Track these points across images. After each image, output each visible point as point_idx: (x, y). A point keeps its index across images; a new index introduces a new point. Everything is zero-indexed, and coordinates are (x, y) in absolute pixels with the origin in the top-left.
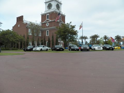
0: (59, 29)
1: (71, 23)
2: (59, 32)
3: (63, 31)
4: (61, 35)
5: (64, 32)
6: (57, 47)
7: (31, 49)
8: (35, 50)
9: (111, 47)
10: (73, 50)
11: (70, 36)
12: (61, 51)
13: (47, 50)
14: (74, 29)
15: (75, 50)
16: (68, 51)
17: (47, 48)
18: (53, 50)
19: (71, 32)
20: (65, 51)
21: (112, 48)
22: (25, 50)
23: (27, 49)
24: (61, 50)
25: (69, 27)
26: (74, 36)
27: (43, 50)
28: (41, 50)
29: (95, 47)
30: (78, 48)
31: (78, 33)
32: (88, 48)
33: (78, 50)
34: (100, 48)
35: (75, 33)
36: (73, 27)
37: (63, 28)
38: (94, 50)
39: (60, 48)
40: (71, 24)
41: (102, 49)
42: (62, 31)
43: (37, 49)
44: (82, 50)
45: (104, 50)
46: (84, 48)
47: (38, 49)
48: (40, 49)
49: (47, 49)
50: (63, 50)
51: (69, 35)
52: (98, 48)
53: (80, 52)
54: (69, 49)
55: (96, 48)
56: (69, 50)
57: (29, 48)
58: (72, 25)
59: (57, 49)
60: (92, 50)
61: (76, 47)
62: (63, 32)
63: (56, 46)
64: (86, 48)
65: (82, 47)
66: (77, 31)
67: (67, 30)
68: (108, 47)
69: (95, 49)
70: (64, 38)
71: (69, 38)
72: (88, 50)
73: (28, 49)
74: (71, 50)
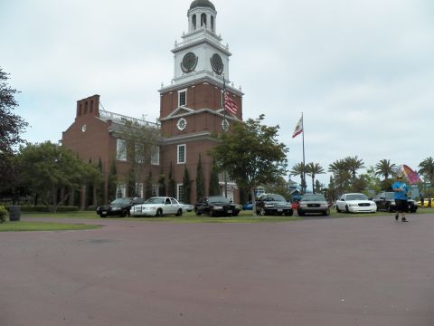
0: (221, 141)
1: (262, 117)
2: (223, 151)
3: (237, 145)
4: (228, 159)
5: (240, 151)
6: (215, 201)
7: (123, 209)
8: (139, 213)
10: (272, 212)
11: (260, 165)
12: (229, 215)
13: (179, 213)
14: (275, 138)
15: (280, 214)
16: (252, 215)
17: (181, 205)
18: (199, 214)
19: (262, 151)
20: (243, 215)
22: (104, 213)
23: (110, 209)
24: (230, 212)
25: (255, 134)
26: (274, 163)
27: (164, 212)
28: (160, 213)
29: (348, 202)
30: (289, 205)
31: (286, 151)
32: (324, 204)
33: (288, 213)
34: (368, 205)
35: (277, 153)
36: (271, 132)
37: (237, 135)
38: (347, 211)
39: (224, 207)
40: (262, 123)
41: (373, 207)
42: (232, 146)
43: (144, 211)
44: (302, 213)
45: (380, 213)
46: (309, 205)
47: (149, 208)
48: (154, 208)
49: (180, 210)
50: (235, 213)
51: (257, 159)
52: (360, 205)
53: (294, 220)
54: (259, 208)
55: (354, 204)
56: (258, 213)
57: (116, 204)
58: (265, 127)
59: (216, 208)
60: (339, 211)
61: (283, 203)
62: (235, 149)
63: (211, 200)
64: (318, 205)
65: (302, 203)
66: (283, 145)
67: (249, 142)
69: (350, 209)
70: (240, 169)
71: (257, 170)
72: (324, 213)
73: (114, 209)
74: (262, 212)
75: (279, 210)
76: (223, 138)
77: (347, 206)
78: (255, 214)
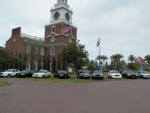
0: (63, 50)
1: (79, 41)
2: (64, 53)
3: (69, 52)
5: (70, 54)
6: (61, 72)
7: (25, 75)
9: (133, 74)
10: (82, 78)
12: (66, 78)
14: (84, 49)
16: (74, 78)
18: (55, 77)
19: (78, 54)
20: (71, 78)
21: (135, 75)
22: (18, 76)
26: (84, 59)
29: (111, 74)
30: (89, 75)
31: (88, 55)
32: (102, 75)
34: (119, 76)
35: (84, 55)
36: (82, 47)
37: (69, 48)
39: (64, 75)
41: (121, 76)
42: (67, 52)
44: (94, 78)
46: (96, 75)
49: (50, 75)
50: (68, 77)
52: (116, 76)
55: (113, 75)
57: (23, 72)
58: (80, 44)
59: (61, 75)
60: (109, 77)
61: (87, 74)
64: (99, 75)
65: (94, 74)
66: (87, 52)
67: (73, 51)
68: (129, 75)
73: (22, 74)
74: (79, 77)
75: (85, 77)
76: (64, 48)
77: (111, 76)
78: (76, 78)
